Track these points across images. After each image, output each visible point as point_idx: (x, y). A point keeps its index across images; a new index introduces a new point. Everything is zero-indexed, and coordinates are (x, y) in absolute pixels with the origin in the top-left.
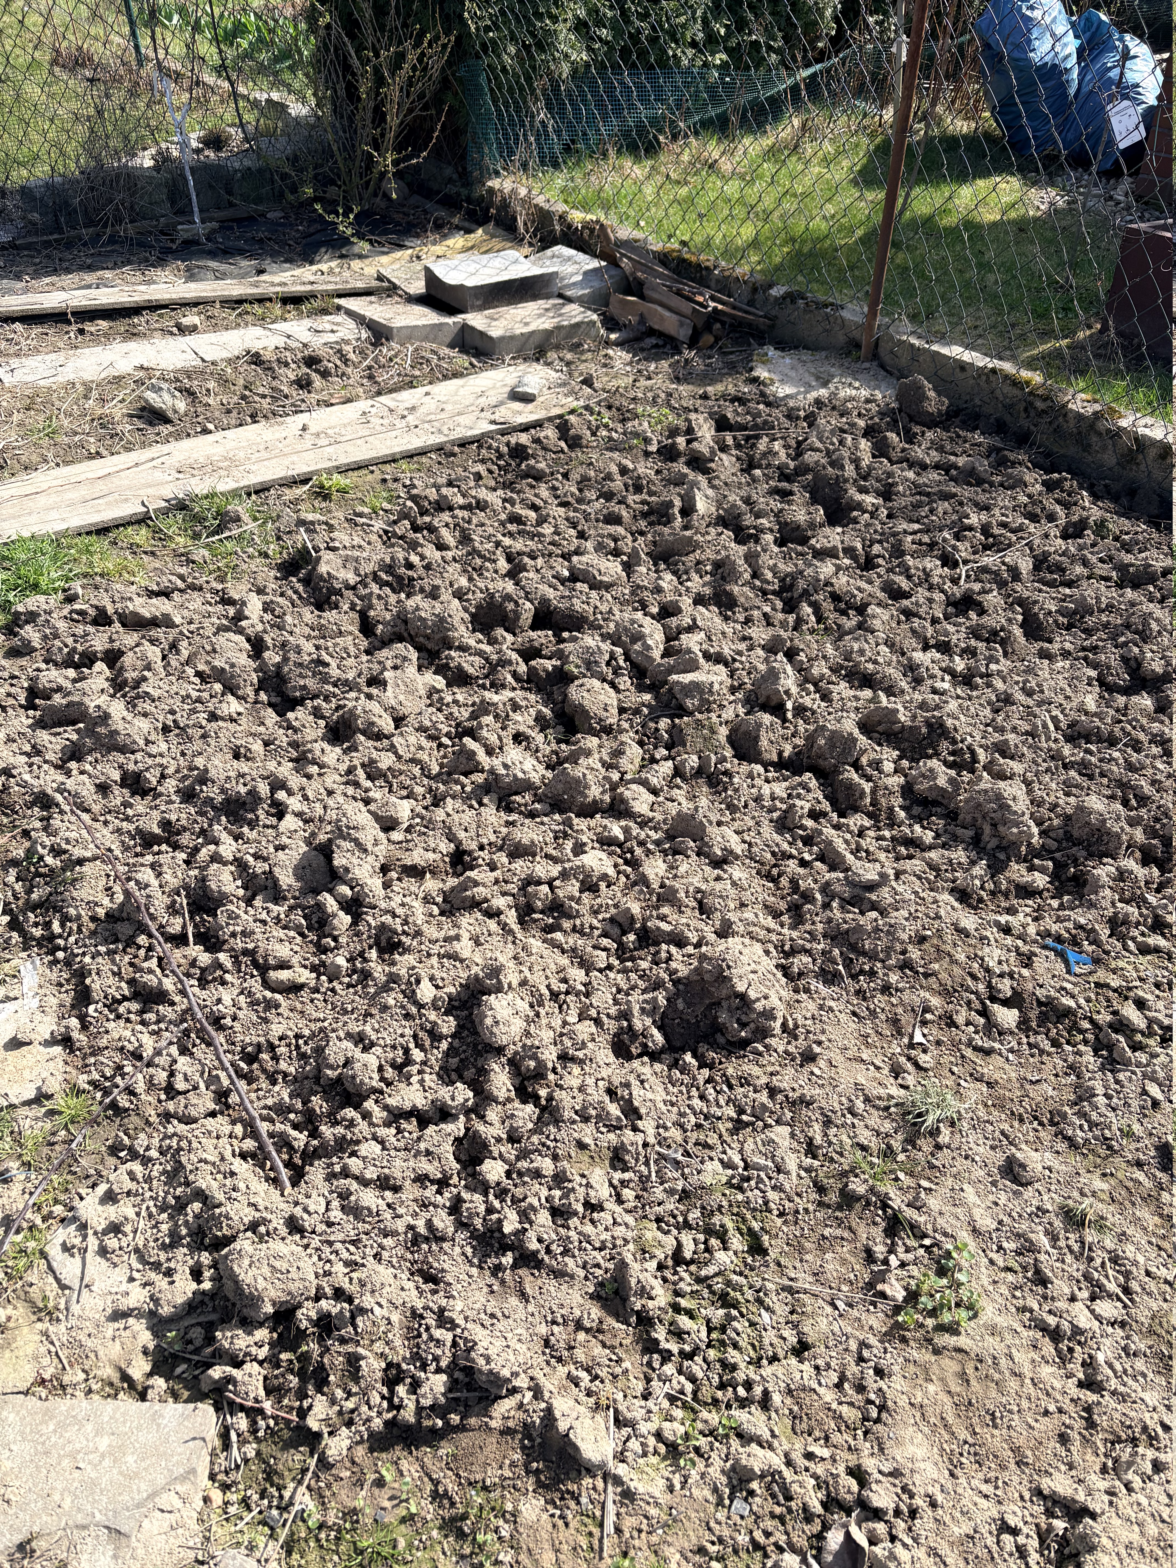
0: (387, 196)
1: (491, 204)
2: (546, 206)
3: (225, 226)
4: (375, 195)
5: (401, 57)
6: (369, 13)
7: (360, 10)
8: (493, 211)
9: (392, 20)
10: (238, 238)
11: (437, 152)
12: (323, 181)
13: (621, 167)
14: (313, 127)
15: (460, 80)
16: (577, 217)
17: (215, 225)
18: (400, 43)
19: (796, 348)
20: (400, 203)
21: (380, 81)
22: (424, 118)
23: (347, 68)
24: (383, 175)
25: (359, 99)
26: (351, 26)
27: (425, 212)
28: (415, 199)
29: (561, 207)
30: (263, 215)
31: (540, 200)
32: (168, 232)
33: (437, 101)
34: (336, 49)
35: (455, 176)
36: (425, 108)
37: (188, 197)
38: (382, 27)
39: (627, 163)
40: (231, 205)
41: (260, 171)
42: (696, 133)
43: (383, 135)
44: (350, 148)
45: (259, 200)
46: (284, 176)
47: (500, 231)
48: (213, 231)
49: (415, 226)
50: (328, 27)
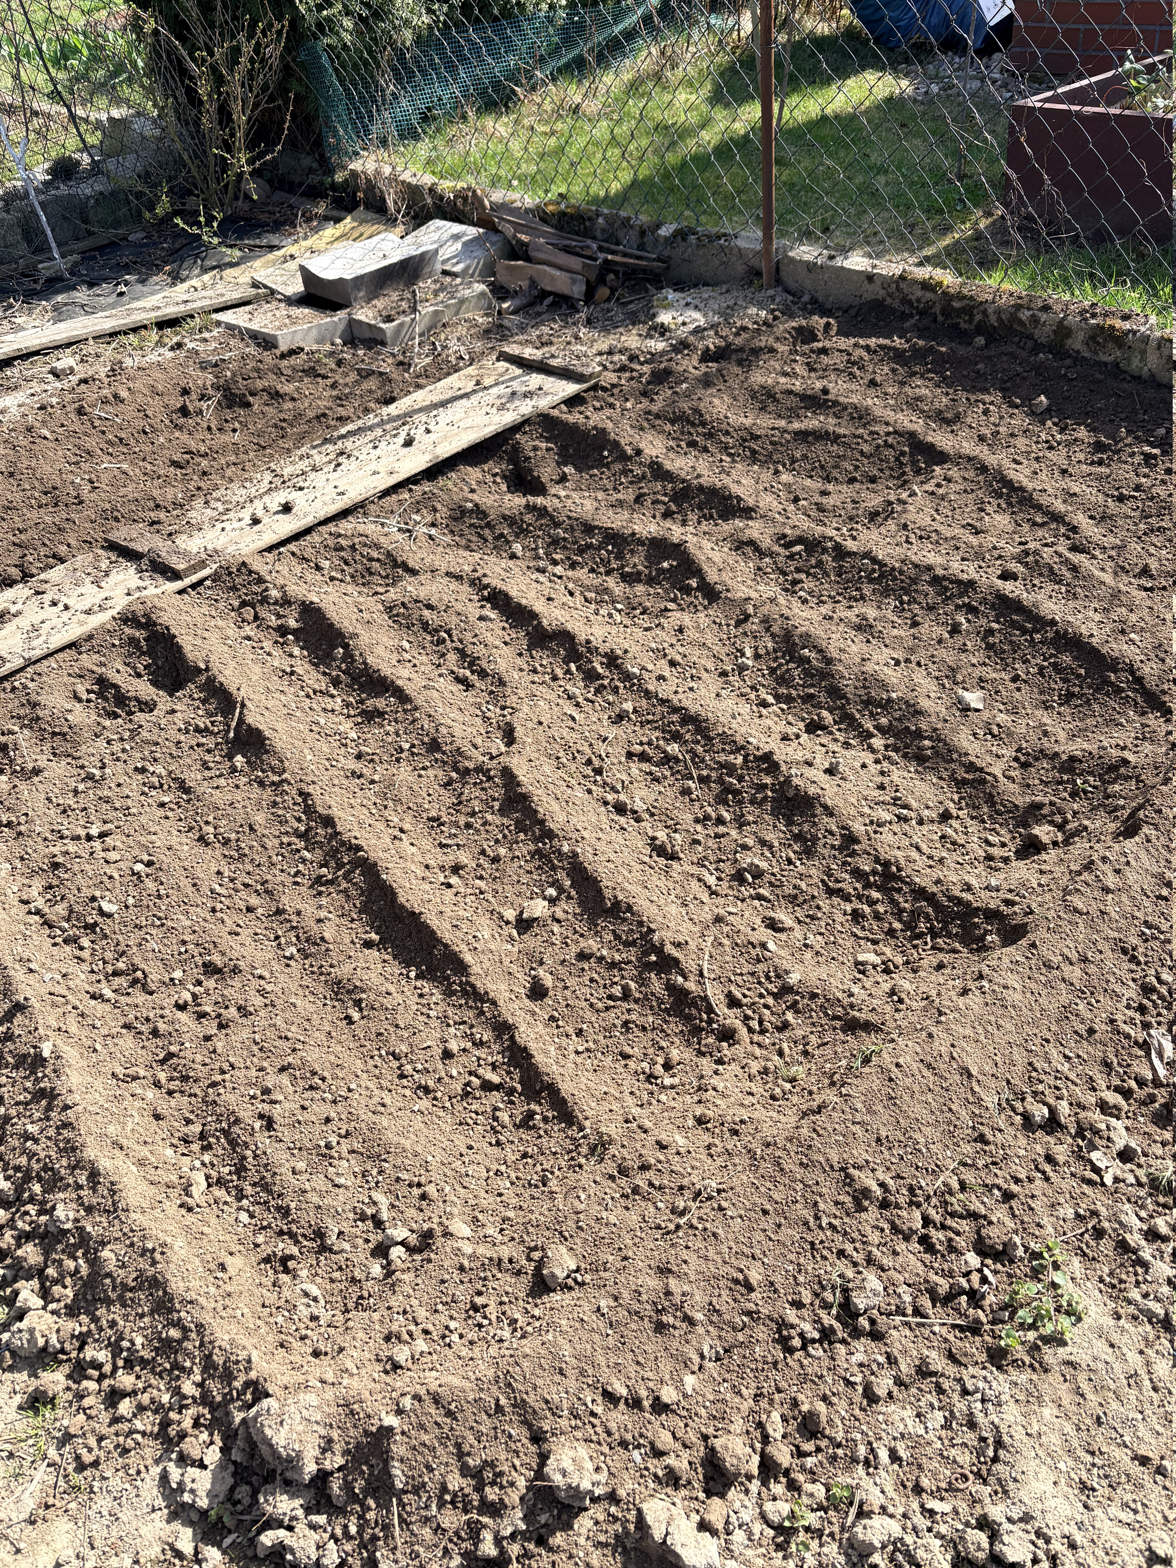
0: (248, 197)
1: (357, 188)
2: (414, 181)
3: (87, 256)
4: (236, 198)
5: (236, 51)
6: (195, 12)
7: (185, 10)
8: (360, 195)
9: (220, 15)
10: (103, 267)
11: (292, 144)
12: (179, 193)
13: (484, 127)
14: (160, 139)
15: (302, 65)
16: (447, 186)
17: (76, 257)
18: (233, 37)
19: (696, 286)
20: (263, 203)
21: (219, 80)
22: (272, 110)
23: (184, 72)
24: (240, 176)
25: (201, 102)
26: (180, 28)
27: (291, 207)
28: (279, 195)
29: (428, 180)
30: (125, 239)
31: (406, 177)
32: (29, 274)
33: (283, 90)
34: (169, 55)
35: (315, 165)
36: (271, 99)
37: (43, 232)
38: (212, 25)
39: (489, 122)
40: (90, 233)
41: (113, 194)
42: (554, 80)
43: (232, 135)
44: (200, 154)
45: (116, 224)
46: (139, 195)
47: (370, 215)
48: (76, 264)
49: (283, 224)
50: (156, 32)
